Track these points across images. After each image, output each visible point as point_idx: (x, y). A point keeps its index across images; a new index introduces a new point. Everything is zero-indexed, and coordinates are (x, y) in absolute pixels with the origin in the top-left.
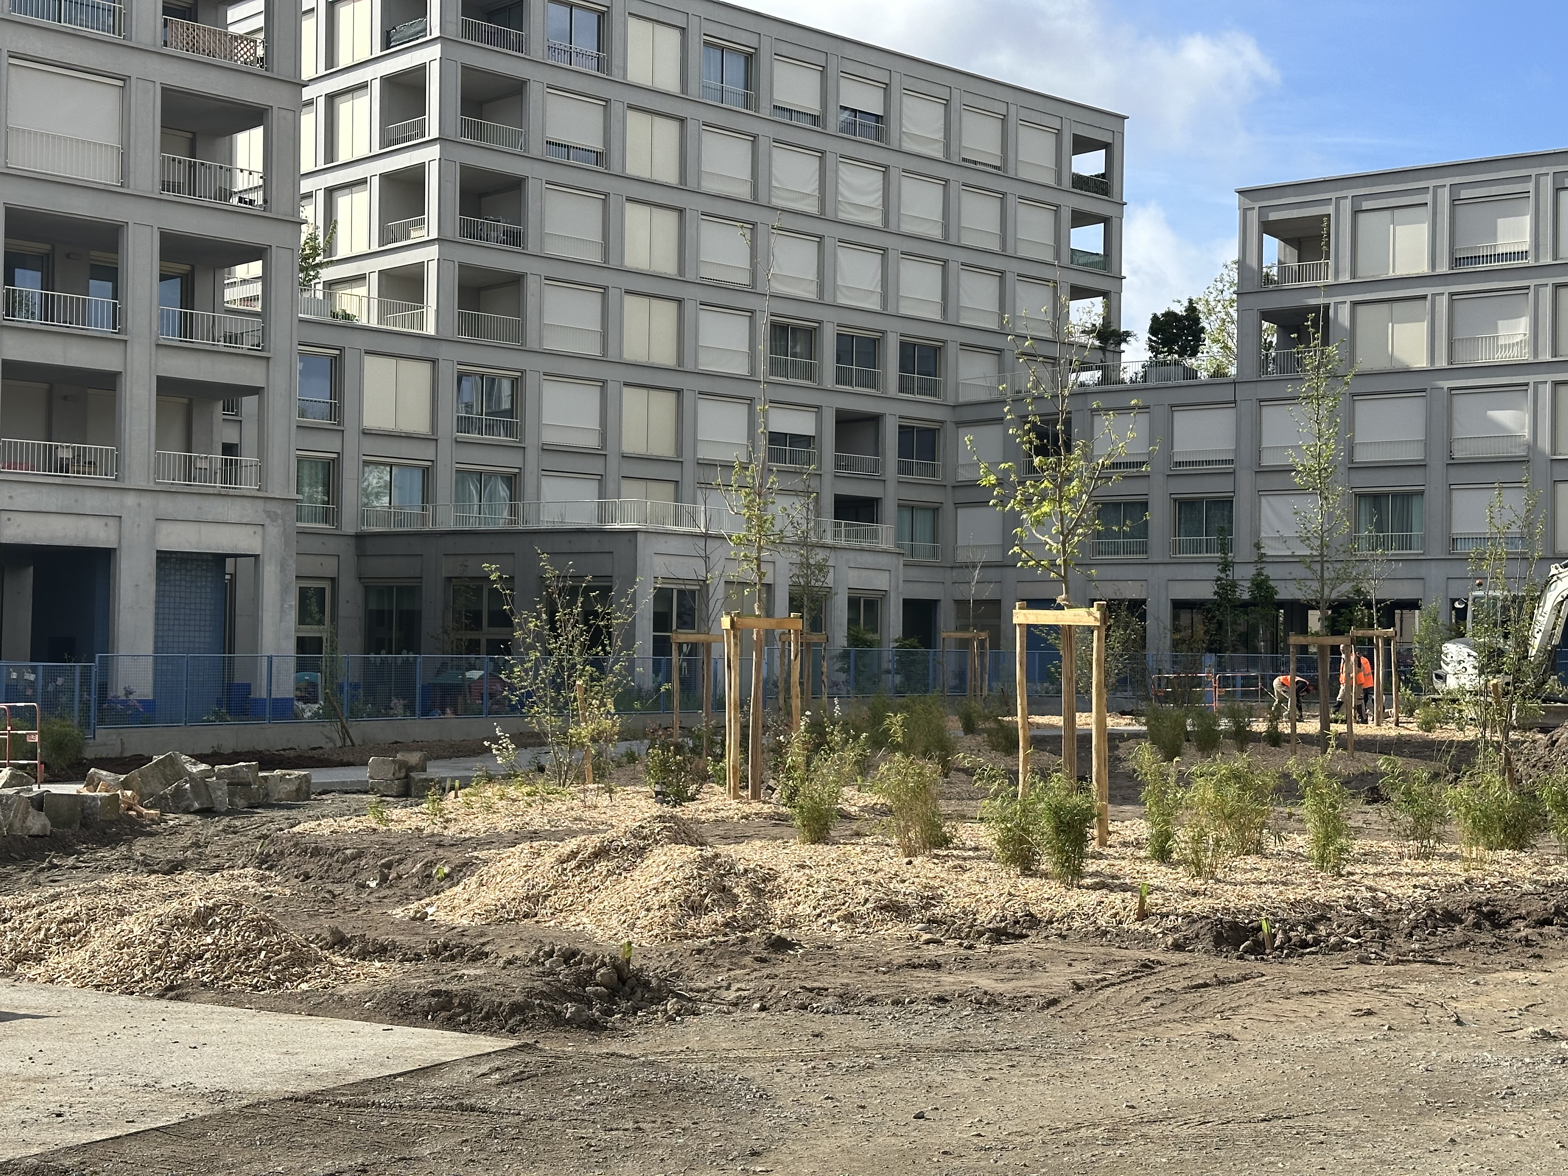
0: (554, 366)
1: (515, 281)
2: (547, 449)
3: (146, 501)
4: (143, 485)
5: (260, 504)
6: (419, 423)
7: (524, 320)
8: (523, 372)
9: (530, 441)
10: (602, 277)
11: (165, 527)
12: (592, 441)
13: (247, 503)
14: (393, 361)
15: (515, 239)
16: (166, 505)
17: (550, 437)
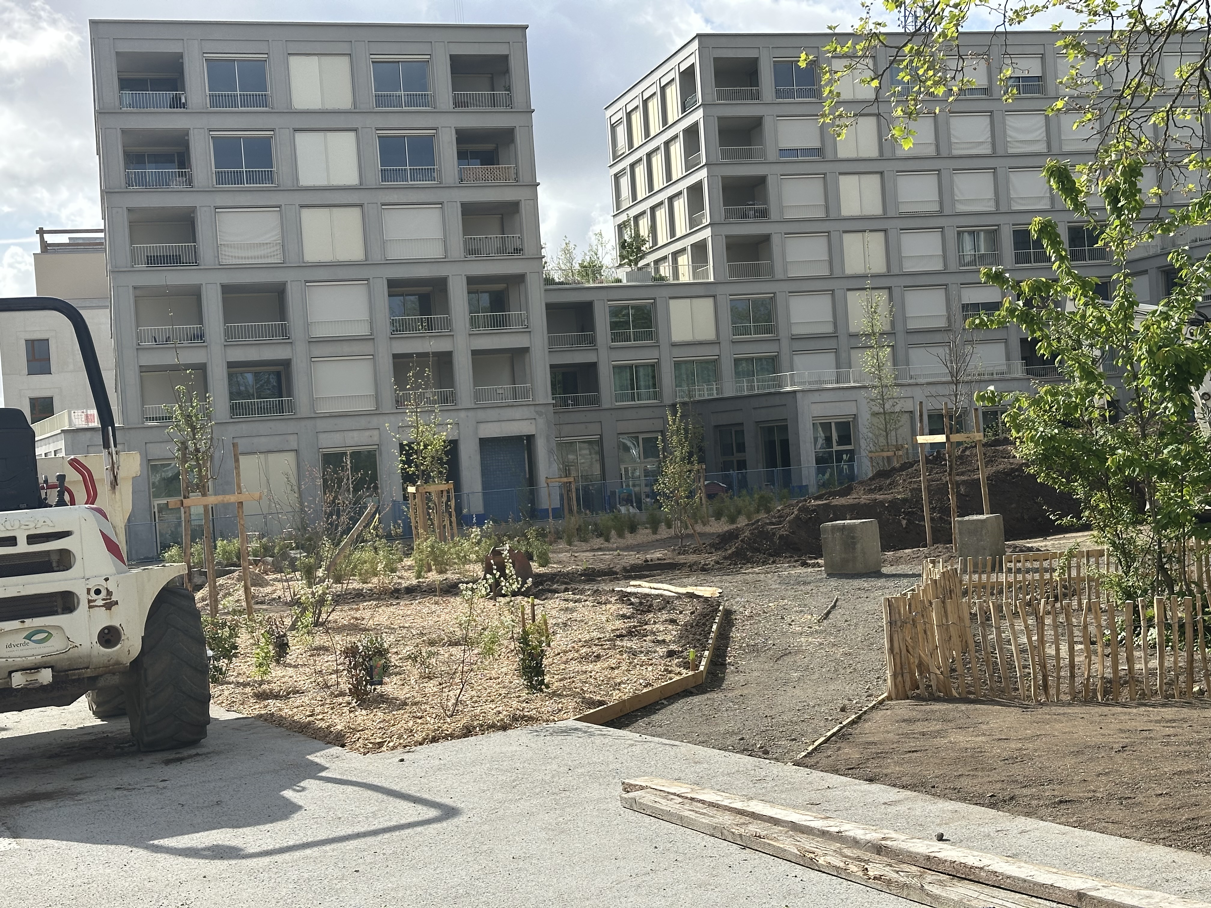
0: (794, 286)
1: (766, 239)
2: (795, 338)
3: (471, 414)
4: (469, 406)
5: (532, 408)
6: (709, 334)
7: (772, 261)
8: (774, 293)
9: (783, 334)
10: (825, 226)
11: (482, 426)
12: (828, 329)
13: (525, 408)
14: (688, 300)
15: (763, 214)
16: (481, 415)
17: (797, 330)
